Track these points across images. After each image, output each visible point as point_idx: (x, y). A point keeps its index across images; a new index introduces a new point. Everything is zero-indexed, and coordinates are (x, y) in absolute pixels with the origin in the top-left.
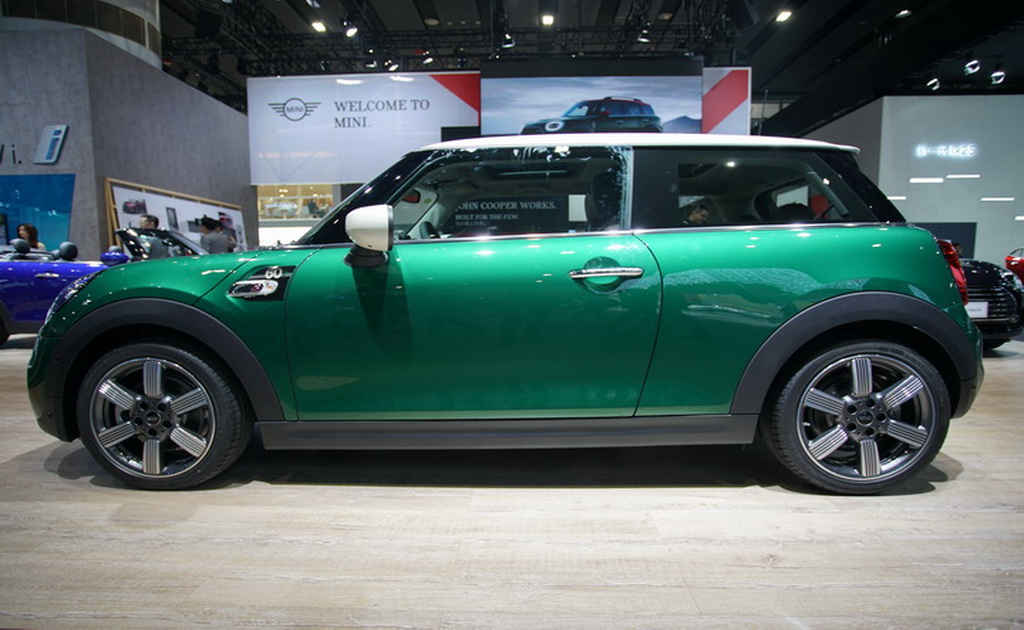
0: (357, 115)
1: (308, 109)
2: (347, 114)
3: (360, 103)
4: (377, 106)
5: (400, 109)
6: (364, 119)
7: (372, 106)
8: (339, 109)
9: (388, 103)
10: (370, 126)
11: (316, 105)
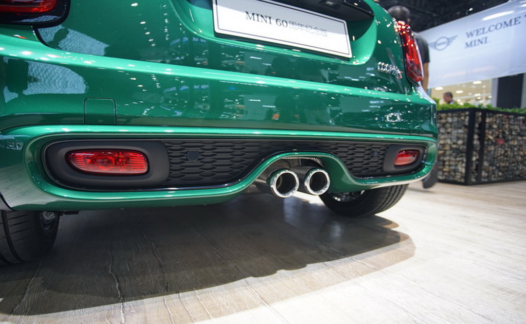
0: (480, 37)
1: (449, 41)
2: (475, 38)
3: (484, 29)
4: (496, 28)
5: (515, 24)
6: (486, 38)
7: (492, 28)
8: (468, 36)
9: (505, 23)
10: (490, 42)
11: (454, 38)
